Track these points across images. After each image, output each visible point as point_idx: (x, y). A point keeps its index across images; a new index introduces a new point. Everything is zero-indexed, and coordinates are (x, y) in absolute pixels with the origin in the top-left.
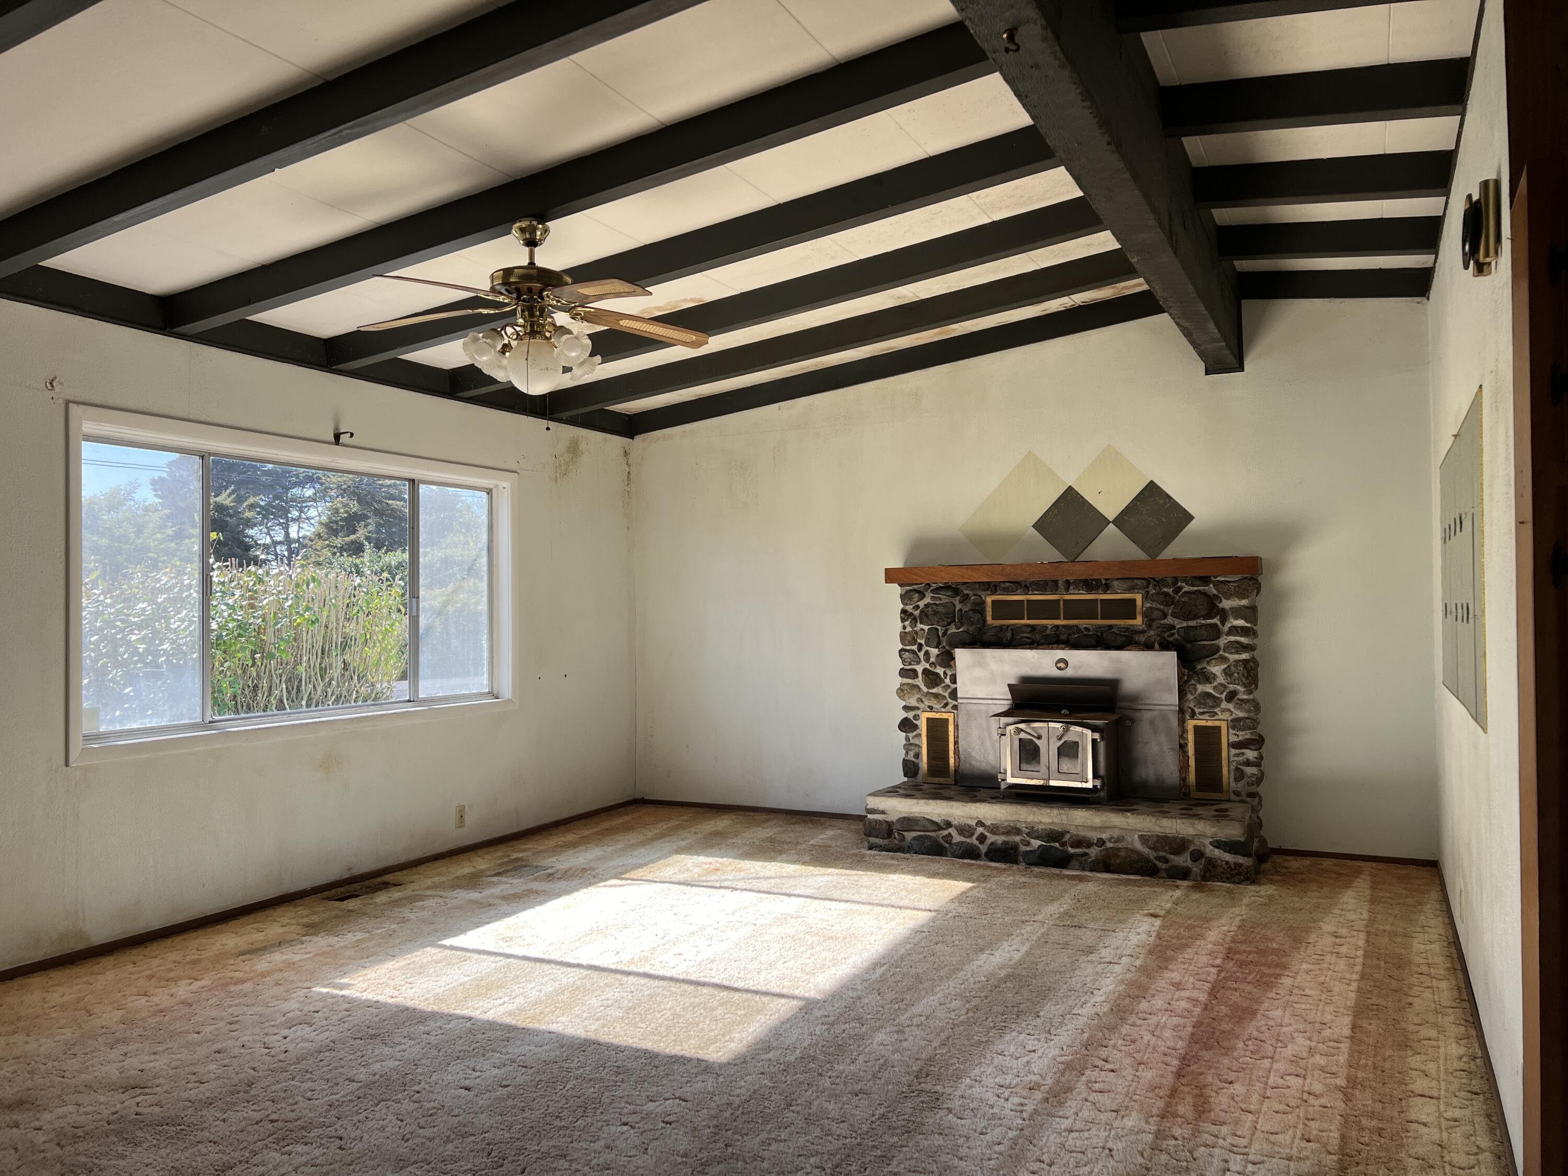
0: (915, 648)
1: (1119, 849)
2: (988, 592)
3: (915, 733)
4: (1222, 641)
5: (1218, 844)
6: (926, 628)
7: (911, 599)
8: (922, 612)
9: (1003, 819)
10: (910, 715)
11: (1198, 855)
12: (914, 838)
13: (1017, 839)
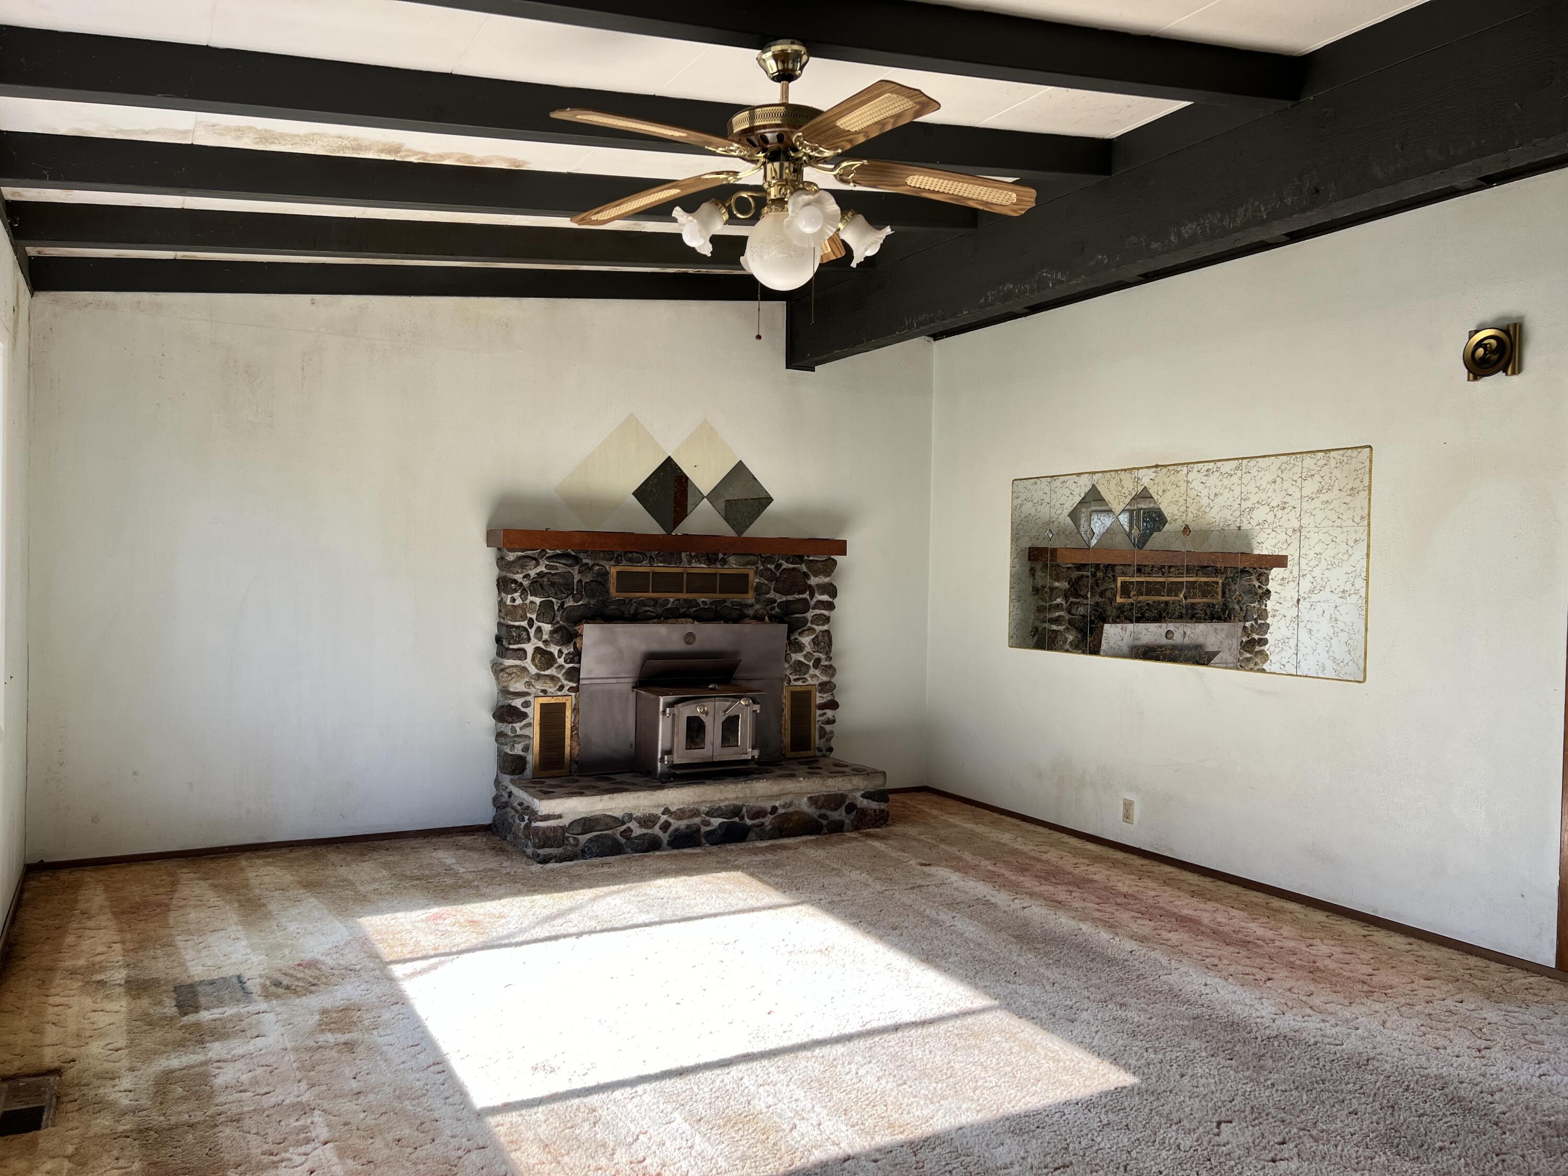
0: (520, 623)
1: (791, 814)
2: (612, 563)
3: (524, 722)
4: (810, 615)
5: (867, 796)
6: (538, 600)
7: (523, 567)
8: (533, 582)
10: (512, 701)
11: (851, 808)
12: (590, 840)
13: (697, 820)
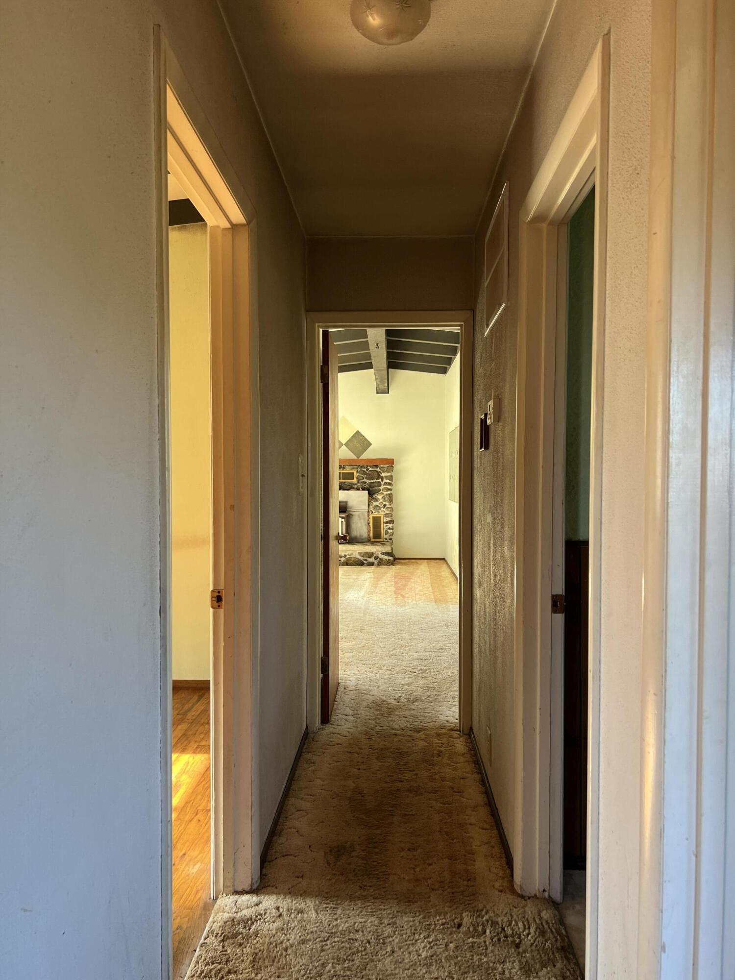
1: (351, 558)
4: (381, 488)
5: (383, 553)
11: (376, 558)
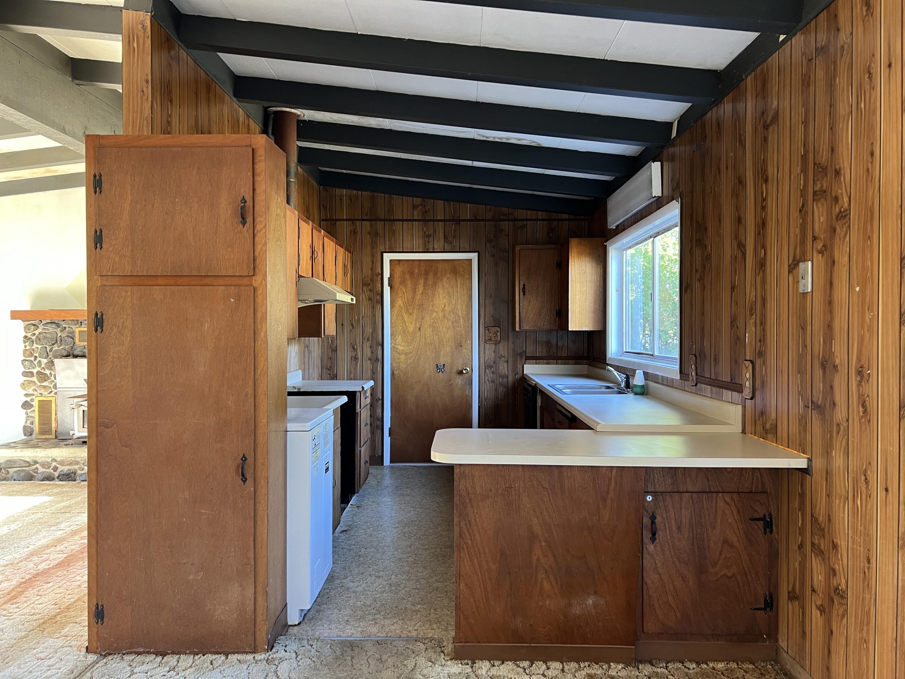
0: (32, 359)
2: (77, 326)
3: (31, 410)
6: (39, 347)
7: (29, 329)
8: (37, 337)
9: (67, 456)
10: (29, 399)
12: (15, 472)
13: (77, 467)
